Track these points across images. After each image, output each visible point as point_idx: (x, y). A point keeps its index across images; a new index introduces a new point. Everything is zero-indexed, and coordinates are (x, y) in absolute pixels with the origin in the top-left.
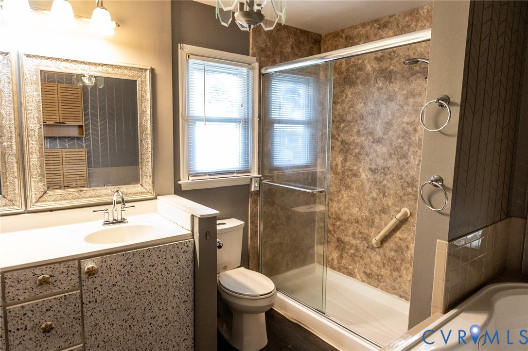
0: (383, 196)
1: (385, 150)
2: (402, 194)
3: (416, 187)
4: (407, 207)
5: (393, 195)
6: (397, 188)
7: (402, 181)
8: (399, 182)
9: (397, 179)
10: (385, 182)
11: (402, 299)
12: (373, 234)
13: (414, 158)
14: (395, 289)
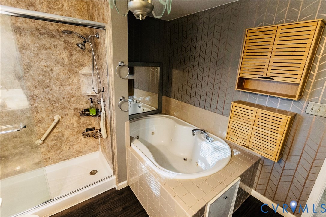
0: (37, 113)
1: (29, 84)
2: (52, 108)
3: (60, 102)
4: (57, 114)
5: (45, 111)
6: (47, 106)
7: (50, 101)
8: (47, 102)
9: (46, 101)
10: (36, 104)
11: (66, 161)
12: (34, 139)
13: (55, 87)
14: (60, 159)
